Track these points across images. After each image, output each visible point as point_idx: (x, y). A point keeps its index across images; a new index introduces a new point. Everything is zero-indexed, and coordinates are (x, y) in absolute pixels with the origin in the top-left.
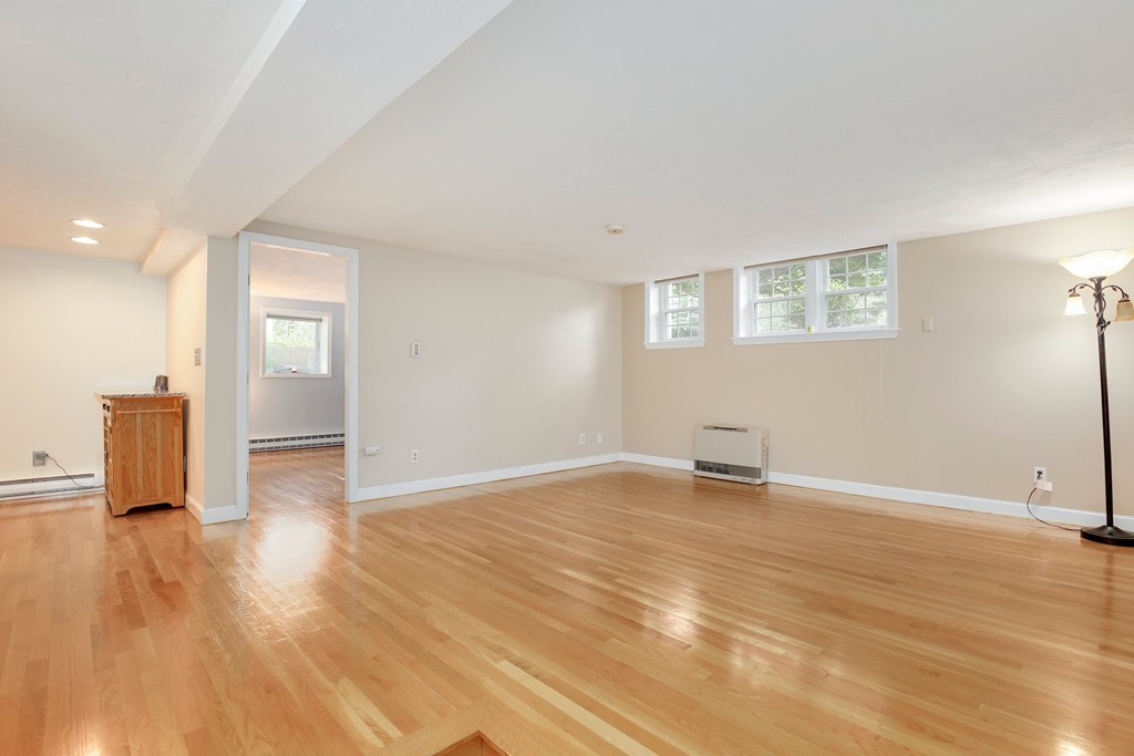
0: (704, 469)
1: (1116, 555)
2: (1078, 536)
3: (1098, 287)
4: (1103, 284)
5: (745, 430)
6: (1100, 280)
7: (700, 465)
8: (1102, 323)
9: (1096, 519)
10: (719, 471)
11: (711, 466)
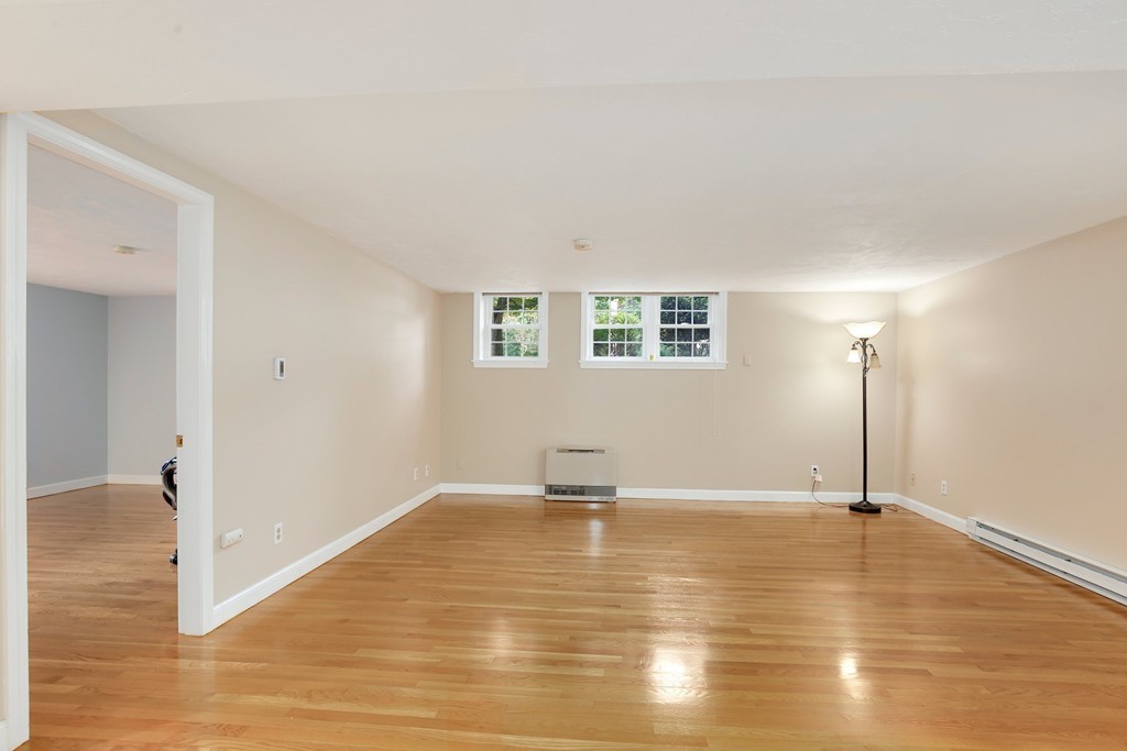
0: (557, 492)
1: (869, 520)
2: (847, 511)
3: (864, 343)
4: (867, 343)
5: (603, 451)
6: (866, 340)
7: (551, 489)
8: (865, 370)
9: (857, 497)
10: (574, 493)
11: (564, 488)
